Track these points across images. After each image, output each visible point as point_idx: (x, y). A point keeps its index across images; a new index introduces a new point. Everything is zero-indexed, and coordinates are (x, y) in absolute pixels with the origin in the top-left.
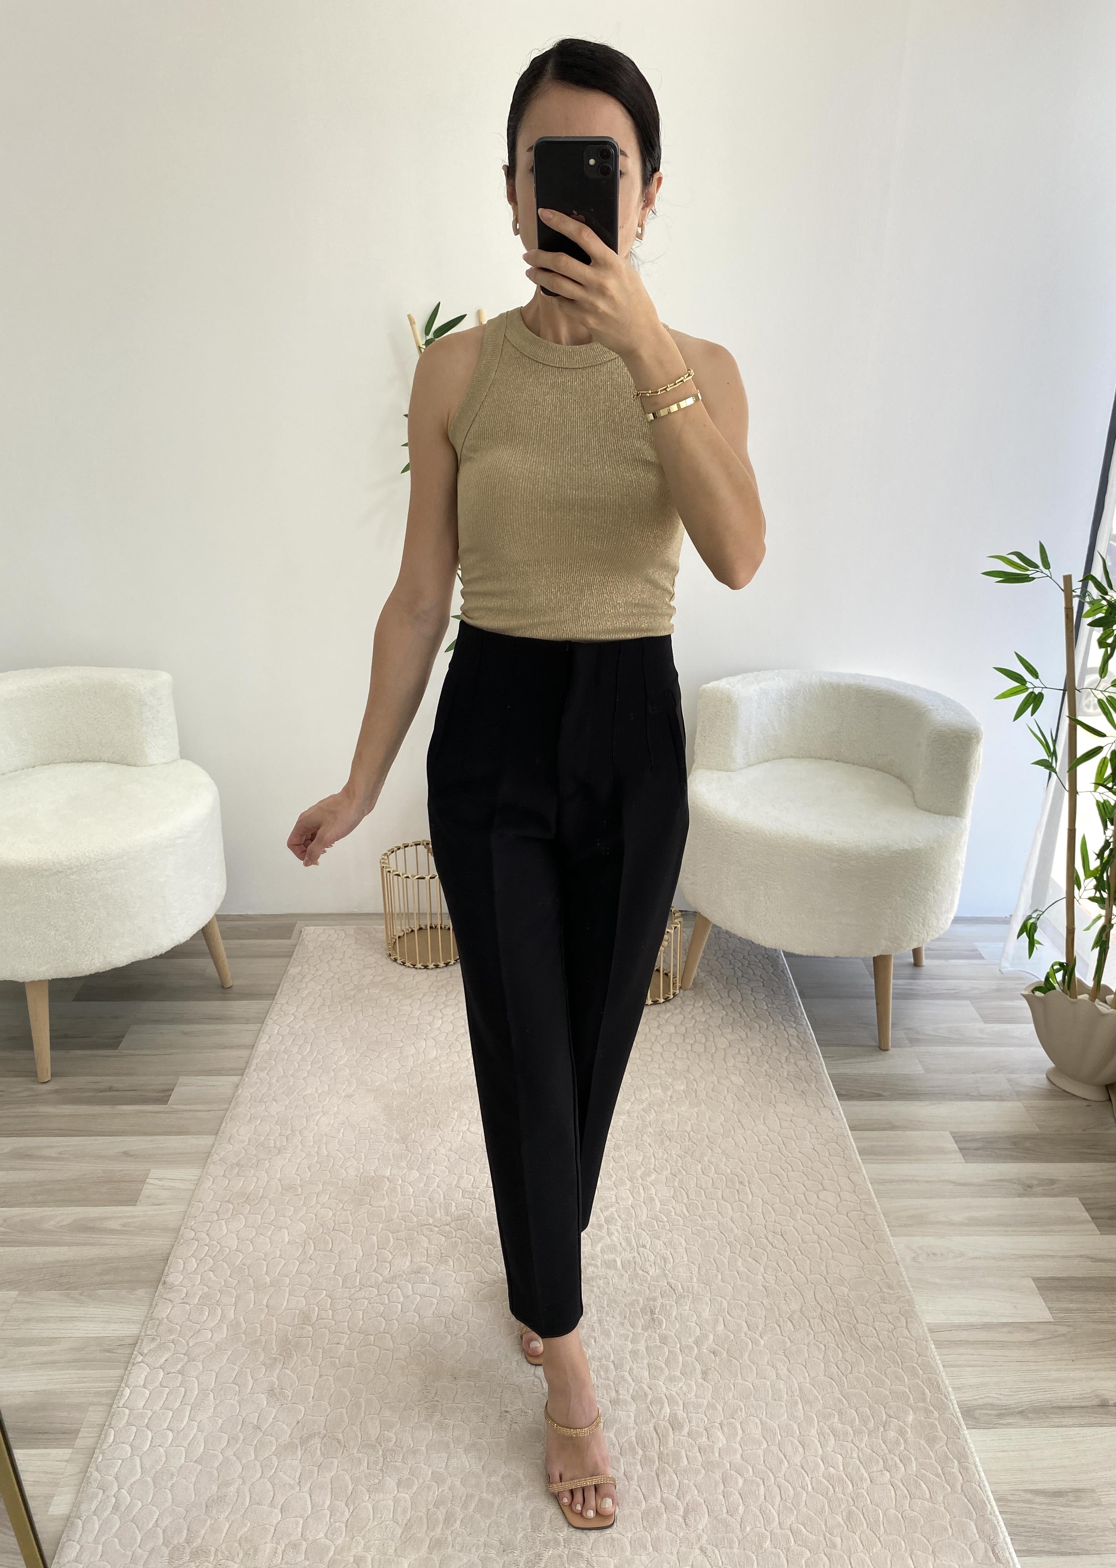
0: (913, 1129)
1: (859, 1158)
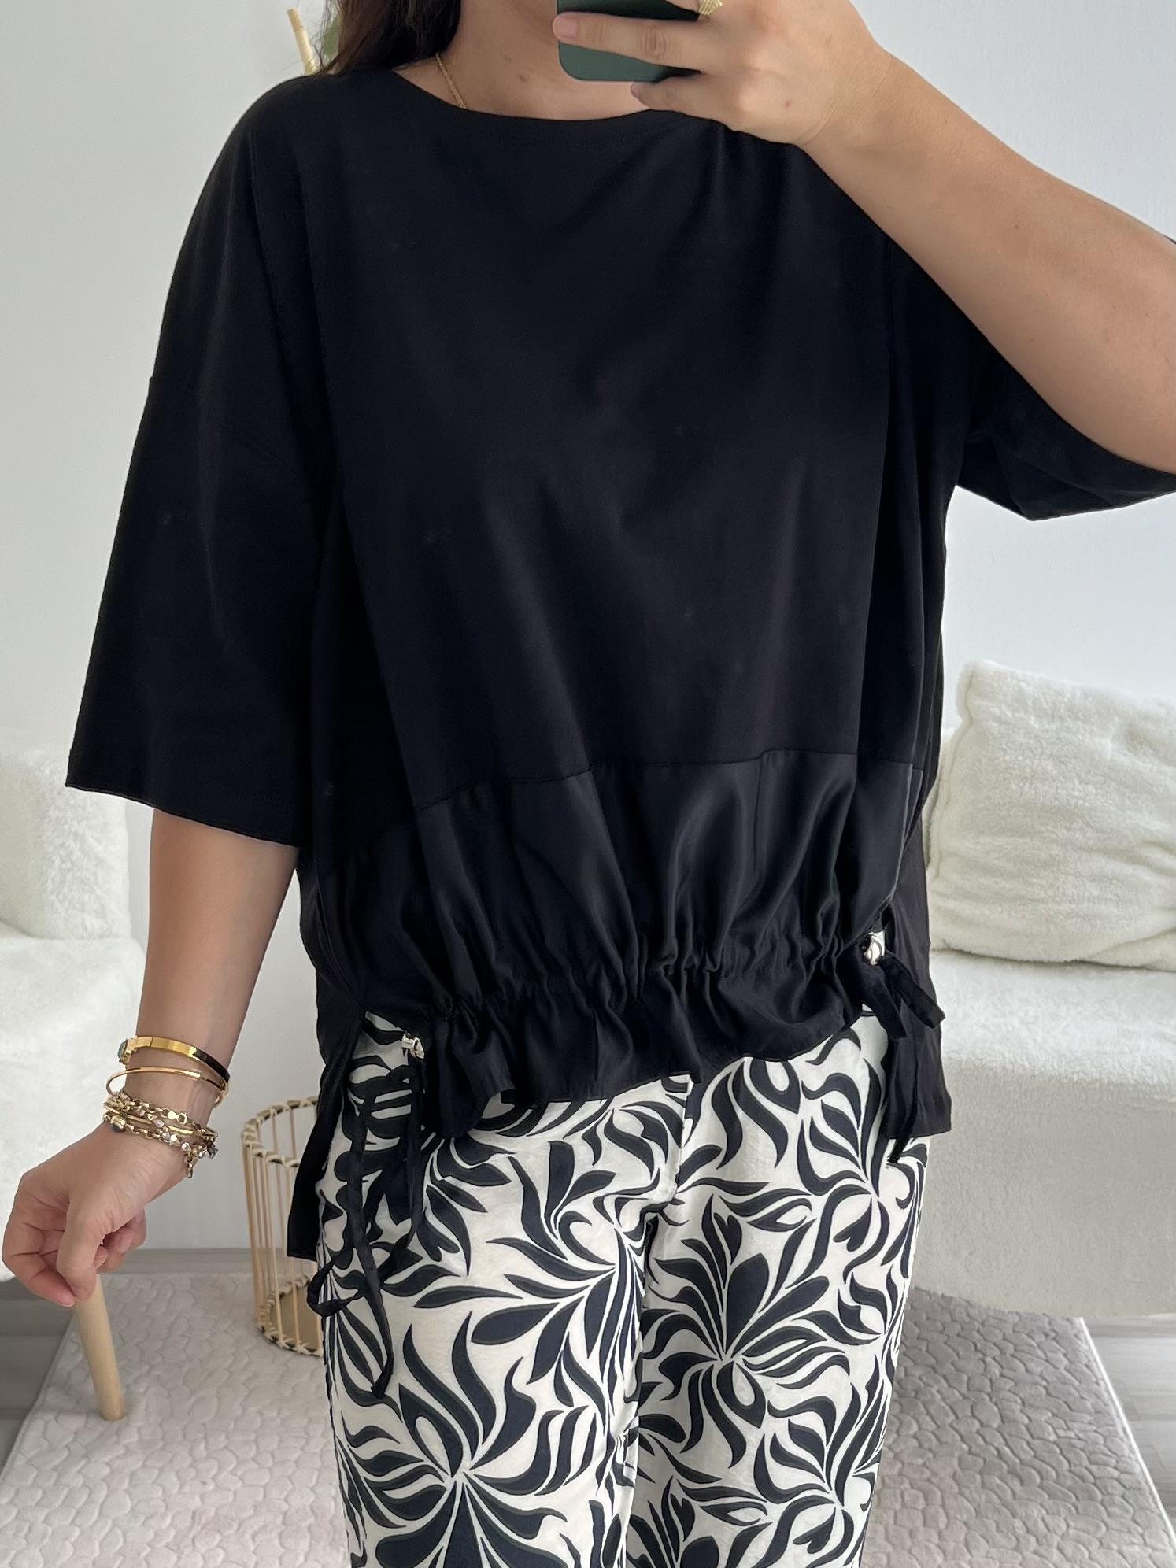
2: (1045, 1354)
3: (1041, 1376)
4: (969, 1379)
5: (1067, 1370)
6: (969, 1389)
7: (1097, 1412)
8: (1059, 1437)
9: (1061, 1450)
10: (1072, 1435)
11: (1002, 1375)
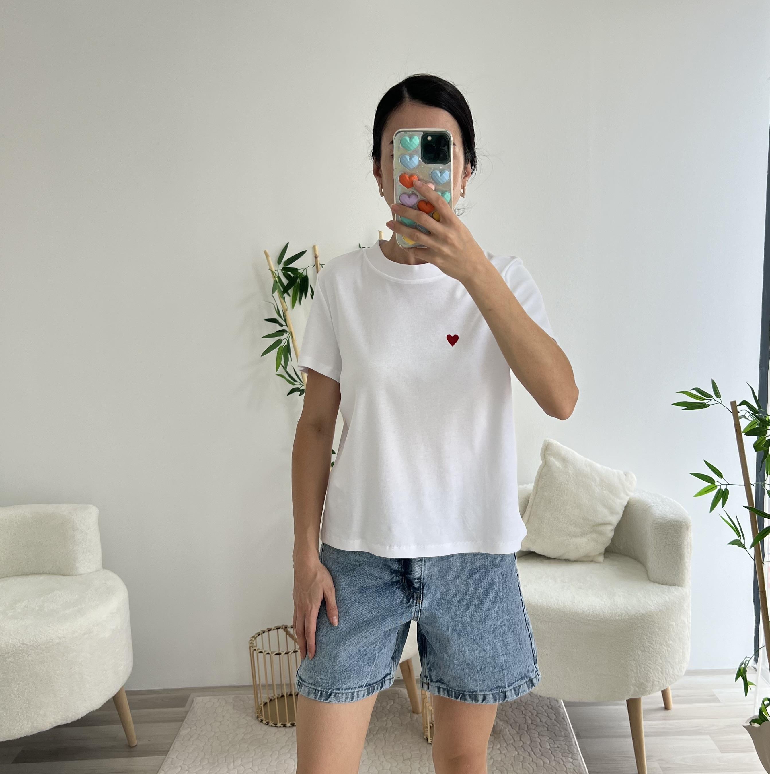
2: (547, 714)
3: (546, 723)
4: (519, 725)
5: (555, 720)
6: (519, 729)
7: (566, 736)
8: (551, 747)
9: (552, 752)
10: (556, 746)
11: (532, 723)
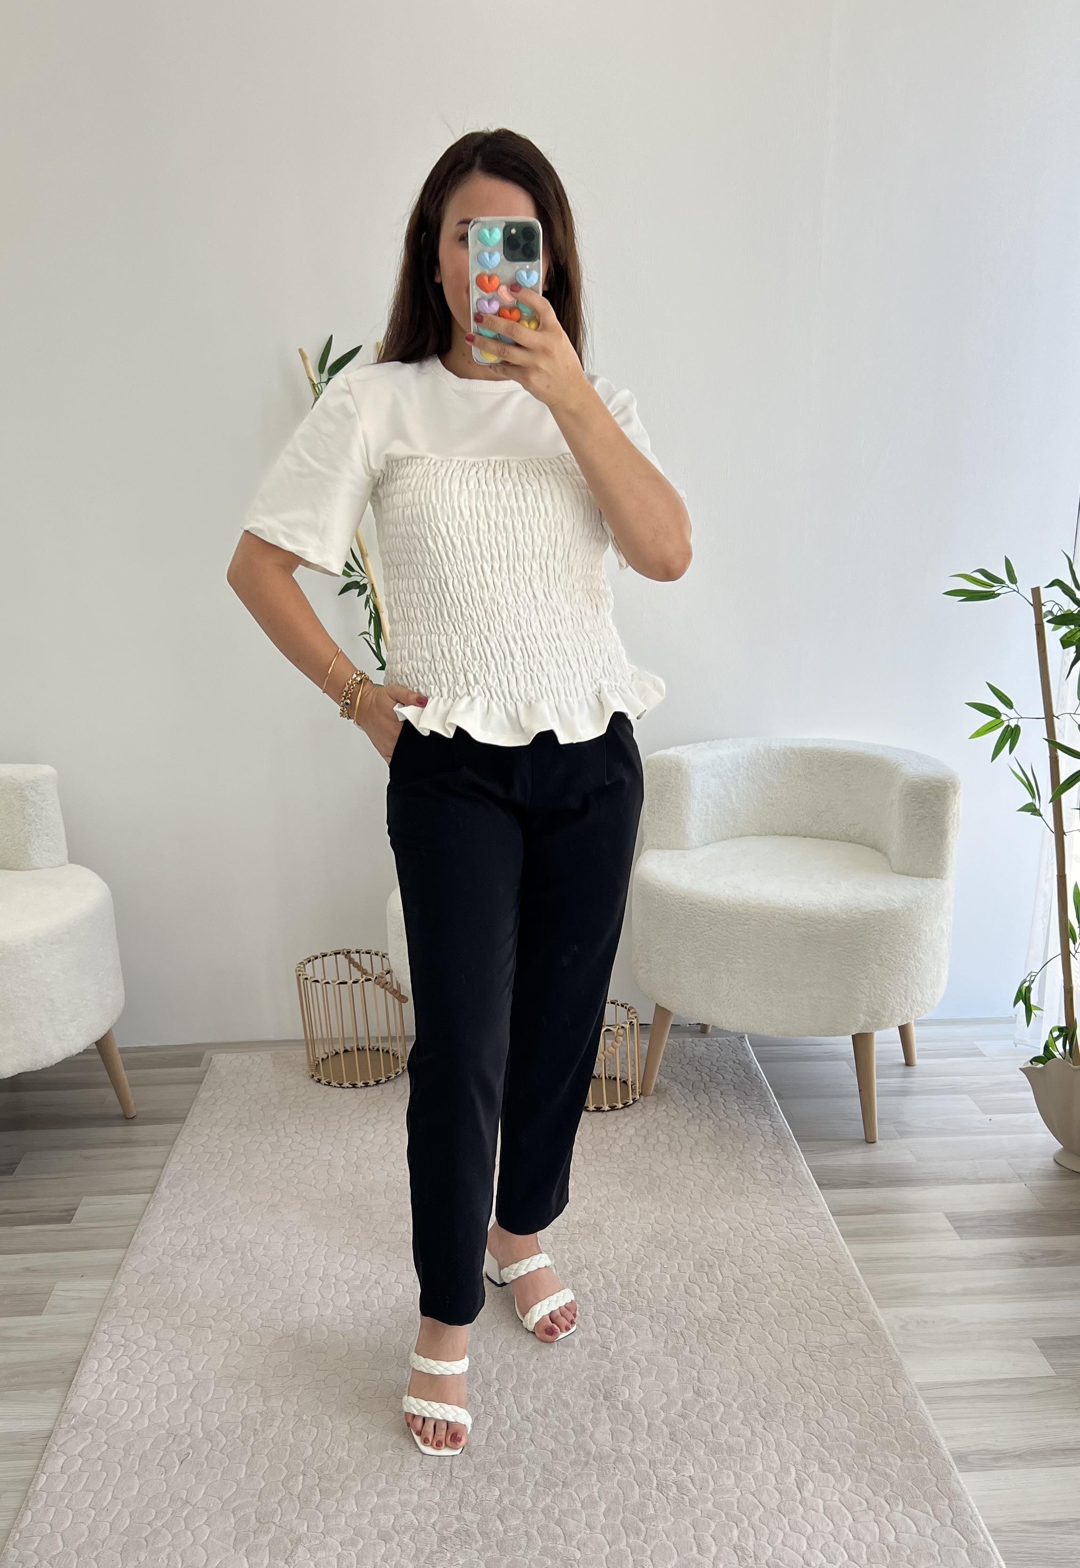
0: (904, 1212)
1: (842, 1239)
3: (731, 1080)
4: (692, 1083)
5: (743, 1077)
6: (692, 1088)
7: (761, 1097)
8: (739, 1108)
9: (740, 1113)
10: (746, 1106)
11: (710, 1081)
